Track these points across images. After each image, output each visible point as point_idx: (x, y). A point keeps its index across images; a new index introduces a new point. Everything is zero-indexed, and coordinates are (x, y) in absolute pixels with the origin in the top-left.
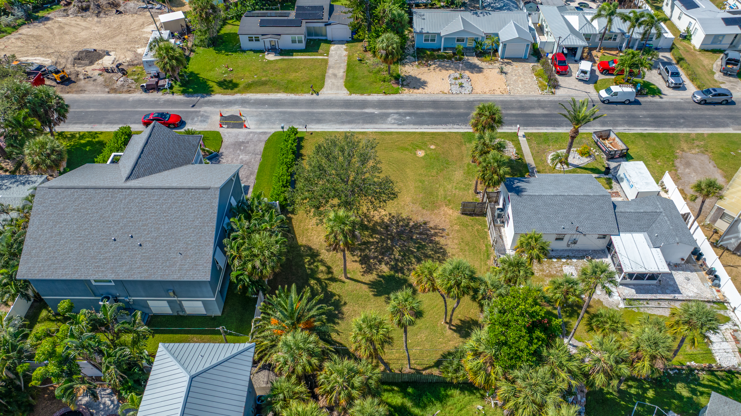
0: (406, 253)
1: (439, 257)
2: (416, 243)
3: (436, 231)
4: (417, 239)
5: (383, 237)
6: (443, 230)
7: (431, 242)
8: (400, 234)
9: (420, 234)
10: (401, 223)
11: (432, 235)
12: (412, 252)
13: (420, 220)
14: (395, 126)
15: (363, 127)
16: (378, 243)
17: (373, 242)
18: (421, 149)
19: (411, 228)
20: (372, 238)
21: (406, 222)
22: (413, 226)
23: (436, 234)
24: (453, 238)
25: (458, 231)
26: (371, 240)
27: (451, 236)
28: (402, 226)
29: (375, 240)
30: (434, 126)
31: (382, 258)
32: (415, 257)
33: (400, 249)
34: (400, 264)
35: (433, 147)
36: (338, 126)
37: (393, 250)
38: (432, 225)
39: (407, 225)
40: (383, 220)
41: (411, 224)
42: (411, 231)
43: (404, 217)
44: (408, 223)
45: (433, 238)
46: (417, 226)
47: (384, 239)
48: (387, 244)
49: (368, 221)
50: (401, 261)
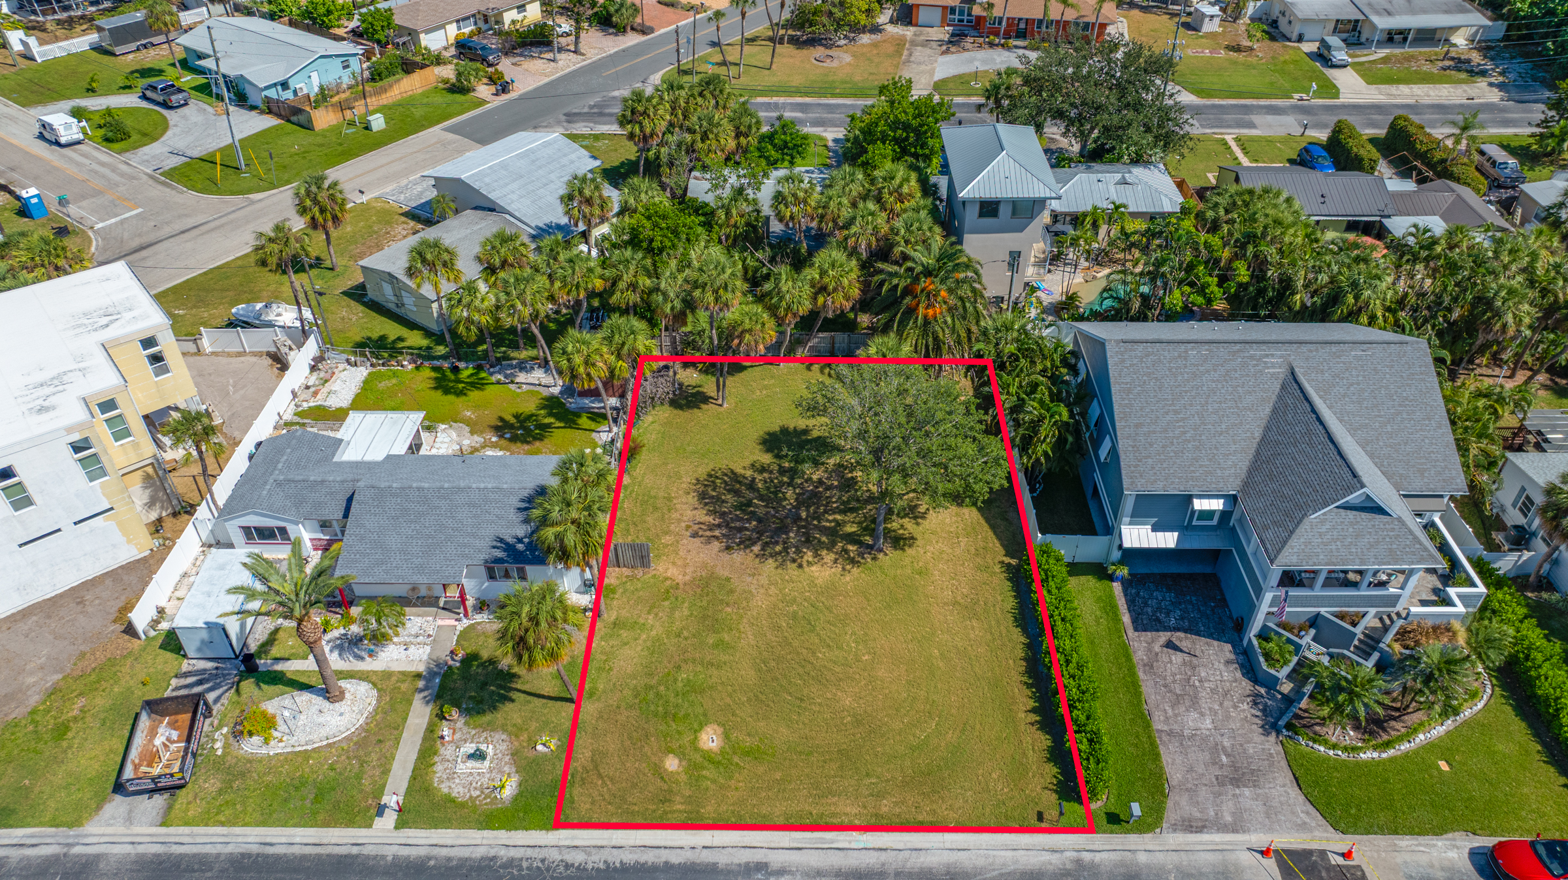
0: (773, 496)
1: (714, 490)
2: (753, 513)
3: (708, 533)
4: (749, 521)
5: (815, 522)
6: (695, 535)
7: (723, 515)
8: (783, 529)
9: (740, 530)
10: (778, 548)
11: (719, 526)
12: (761, 498)
13: (738, 556)
14: (777, 859)
15: (883, 856)
16: (826, 512)
17: (834, 513)
18: (708, 756)
19: (759, 539)
20: (835, 520)
21: (769, 550)
22: (754, 543)
23: (711, 527)
24: (679, 521)
25: (666, 533)
26: (838, 517)
27: (683, 525)
28: (777, 543)
29: (831, 518)
30: (649, 857)
31: (817, 487)
32: (758, 490)
33: (784, 503)
34: (785, 479)
35: (672, 764)
36: (966, 860)
37: (796, 499)
38: (716, 545)
39: (766, 545)
40: (816, 555)
41: (756, 548)
42: (761, 533)
43: (770, 561)
44: (763, 549)
45: (717, 521)
46: (747, 544)
47: (814, 519)
48: (808, 511)
49: (846, 551)
50: (782, 484)
